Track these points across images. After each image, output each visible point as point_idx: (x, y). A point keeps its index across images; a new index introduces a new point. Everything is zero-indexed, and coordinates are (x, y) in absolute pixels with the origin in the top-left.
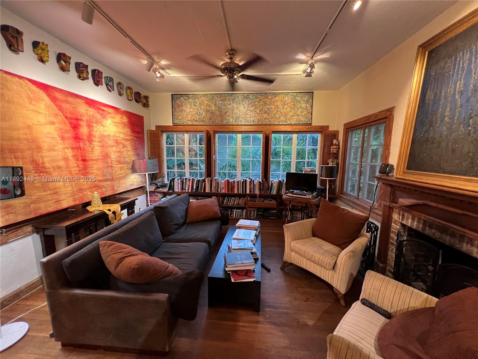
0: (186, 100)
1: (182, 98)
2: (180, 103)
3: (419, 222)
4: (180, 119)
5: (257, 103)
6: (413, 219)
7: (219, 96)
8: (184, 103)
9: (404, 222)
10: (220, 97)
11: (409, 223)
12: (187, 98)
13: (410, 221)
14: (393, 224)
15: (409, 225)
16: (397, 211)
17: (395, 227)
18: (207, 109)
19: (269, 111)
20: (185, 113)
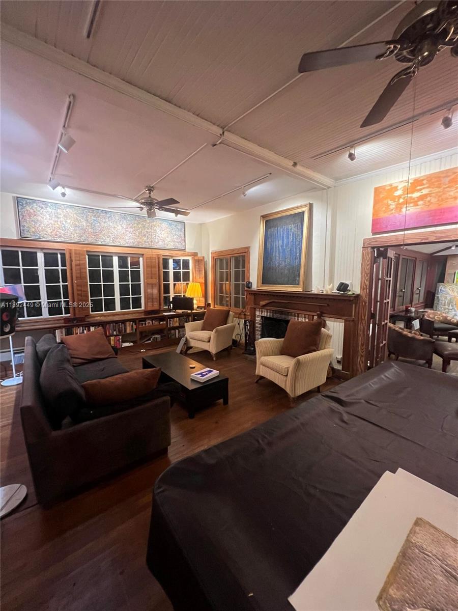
0: (42, 208)
1: (35, 205)
2: (32, 211)
3: (270, 312)
4: (33, 232)
5: (135, 225)
6: (267, 312)
7: (91, 211)
8: (39, 211)
9: (263, 315)
10: (93, 212)
11: (265, 314)
12: (44, 206)
13: (266, 313)
14: (257, 318)
15: (265, 316)
16: (258, 309)
17: (258, 319)
18: (75, 224)
19: (147, 235)
20: (42, 225)
